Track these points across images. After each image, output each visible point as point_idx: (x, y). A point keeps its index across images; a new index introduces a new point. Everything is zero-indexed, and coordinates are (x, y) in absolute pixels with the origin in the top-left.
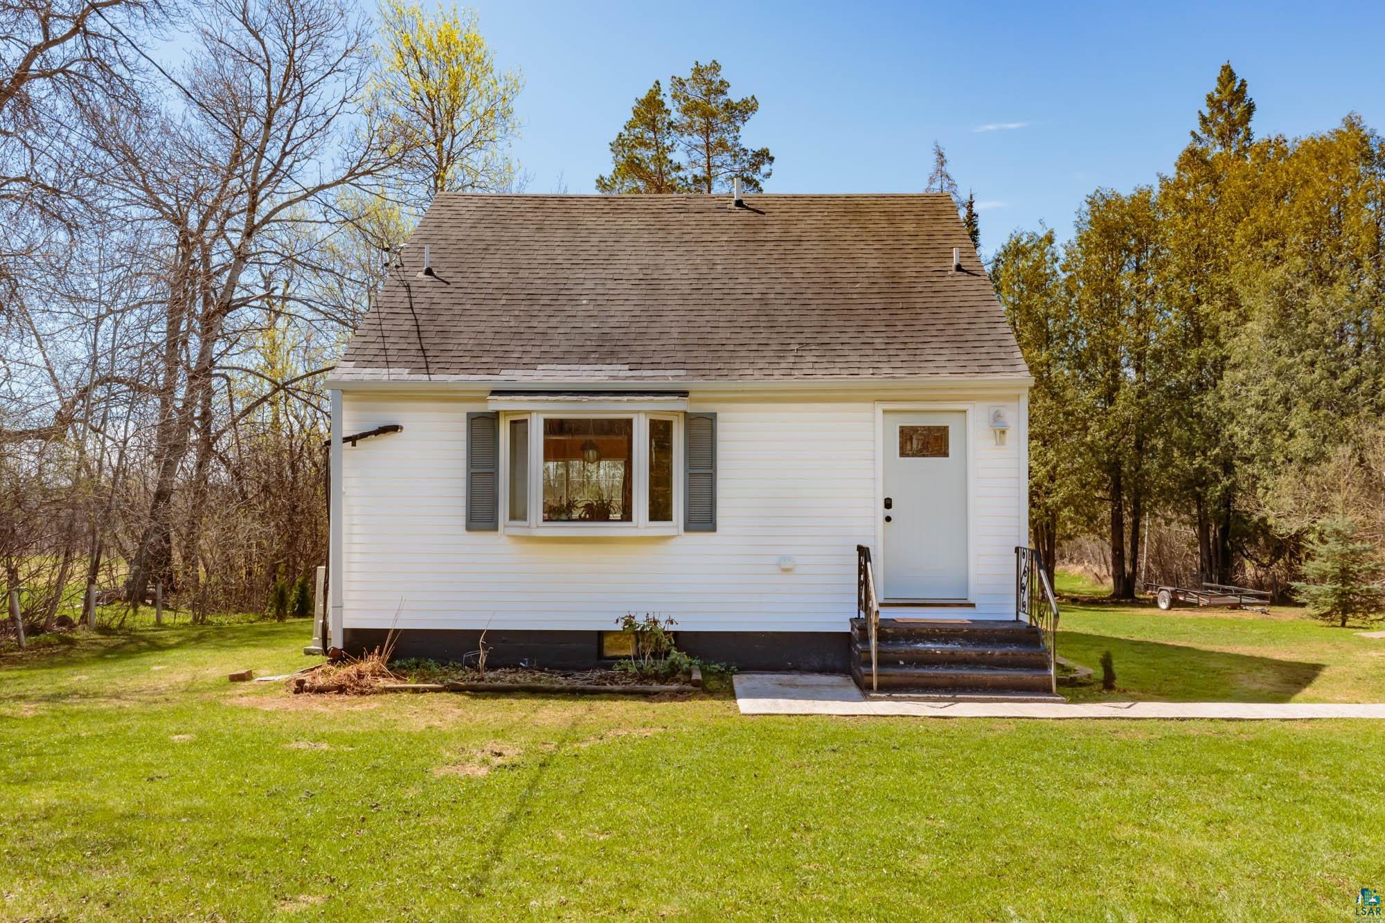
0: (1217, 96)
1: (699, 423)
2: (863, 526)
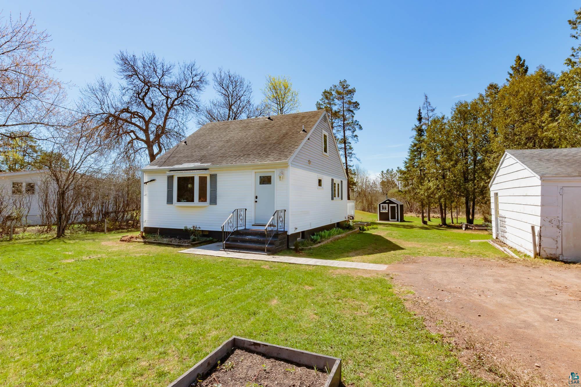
0: (515, 66)
1: (214, 177)
2: (249, 204)
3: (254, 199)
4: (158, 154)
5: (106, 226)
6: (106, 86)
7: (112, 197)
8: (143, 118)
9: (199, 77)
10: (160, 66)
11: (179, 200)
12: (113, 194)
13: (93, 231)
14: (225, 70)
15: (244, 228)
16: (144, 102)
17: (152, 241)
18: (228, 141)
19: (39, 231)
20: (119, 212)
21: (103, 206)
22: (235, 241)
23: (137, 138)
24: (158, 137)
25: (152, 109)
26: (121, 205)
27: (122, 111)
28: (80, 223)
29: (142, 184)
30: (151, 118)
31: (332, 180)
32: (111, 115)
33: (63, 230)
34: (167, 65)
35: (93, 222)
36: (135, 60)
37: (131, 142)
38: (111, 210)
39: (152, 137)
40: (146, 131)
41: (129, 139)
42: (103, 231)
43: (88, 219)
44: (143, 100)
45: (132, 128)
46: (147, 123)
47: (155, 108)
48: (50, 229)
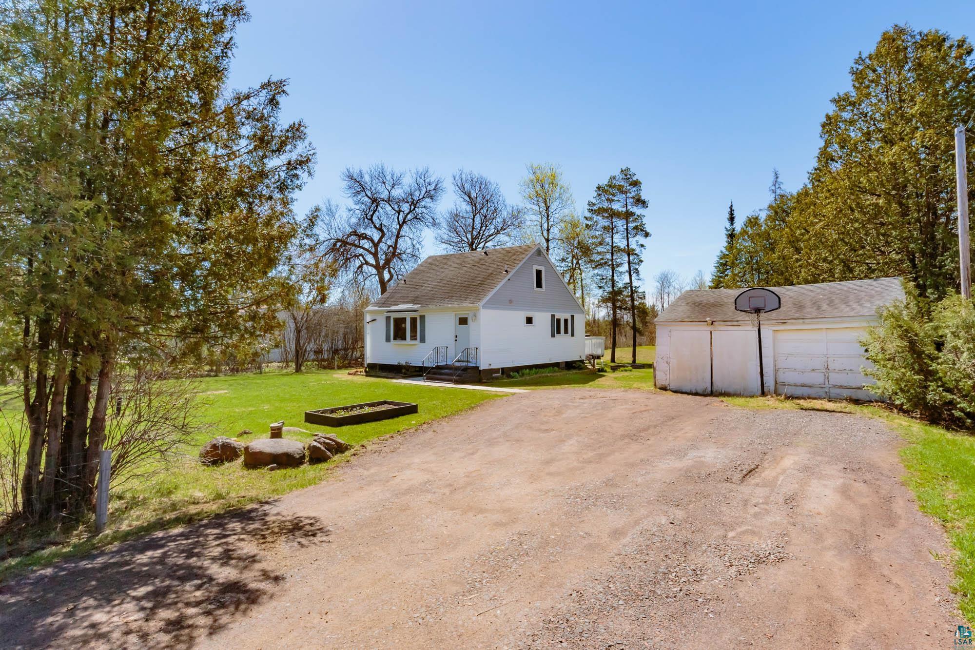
1: (423, 318)
2: (450, 342)
3: (454, 338)
4: (389, 280)
5: (336, 363)
6: (333, 208)
7: (341, 335)
8: (372, 241)
9: (433, 185)
10: (389, 177)
11: (395, 339)
12: (342, 331)
13: (325, 368)
14: (467, 171)
15: (445, 364)
16: (373, 222)
17: (373, 374)
18: (441, 281)
19: (278, 367)
20: (348, 349)
21: (332, 343)
22: (435, 374)
23: (367, 263)
24: (388, 262)
25: (380, 229)
26: (350, 342)
27: (350, 235)
28: (313, 360)
29: (365, 323)
30: (380, 241)
31: (553, 316)
32: (338, 240)
33: (300, 366)
34: (397, 174)
35: (323, 360)
36: (361, 175)
37: (361, 267)
38: (340, 347)
39: (382, 262)
40: (375, 255)
41: (358, 263)
42: (333, 368)
43: (320, 357)
44: (371, 219)
45: (361, 251)
46: (376, 245)
47: (383, 228)
48: (287, 366)
